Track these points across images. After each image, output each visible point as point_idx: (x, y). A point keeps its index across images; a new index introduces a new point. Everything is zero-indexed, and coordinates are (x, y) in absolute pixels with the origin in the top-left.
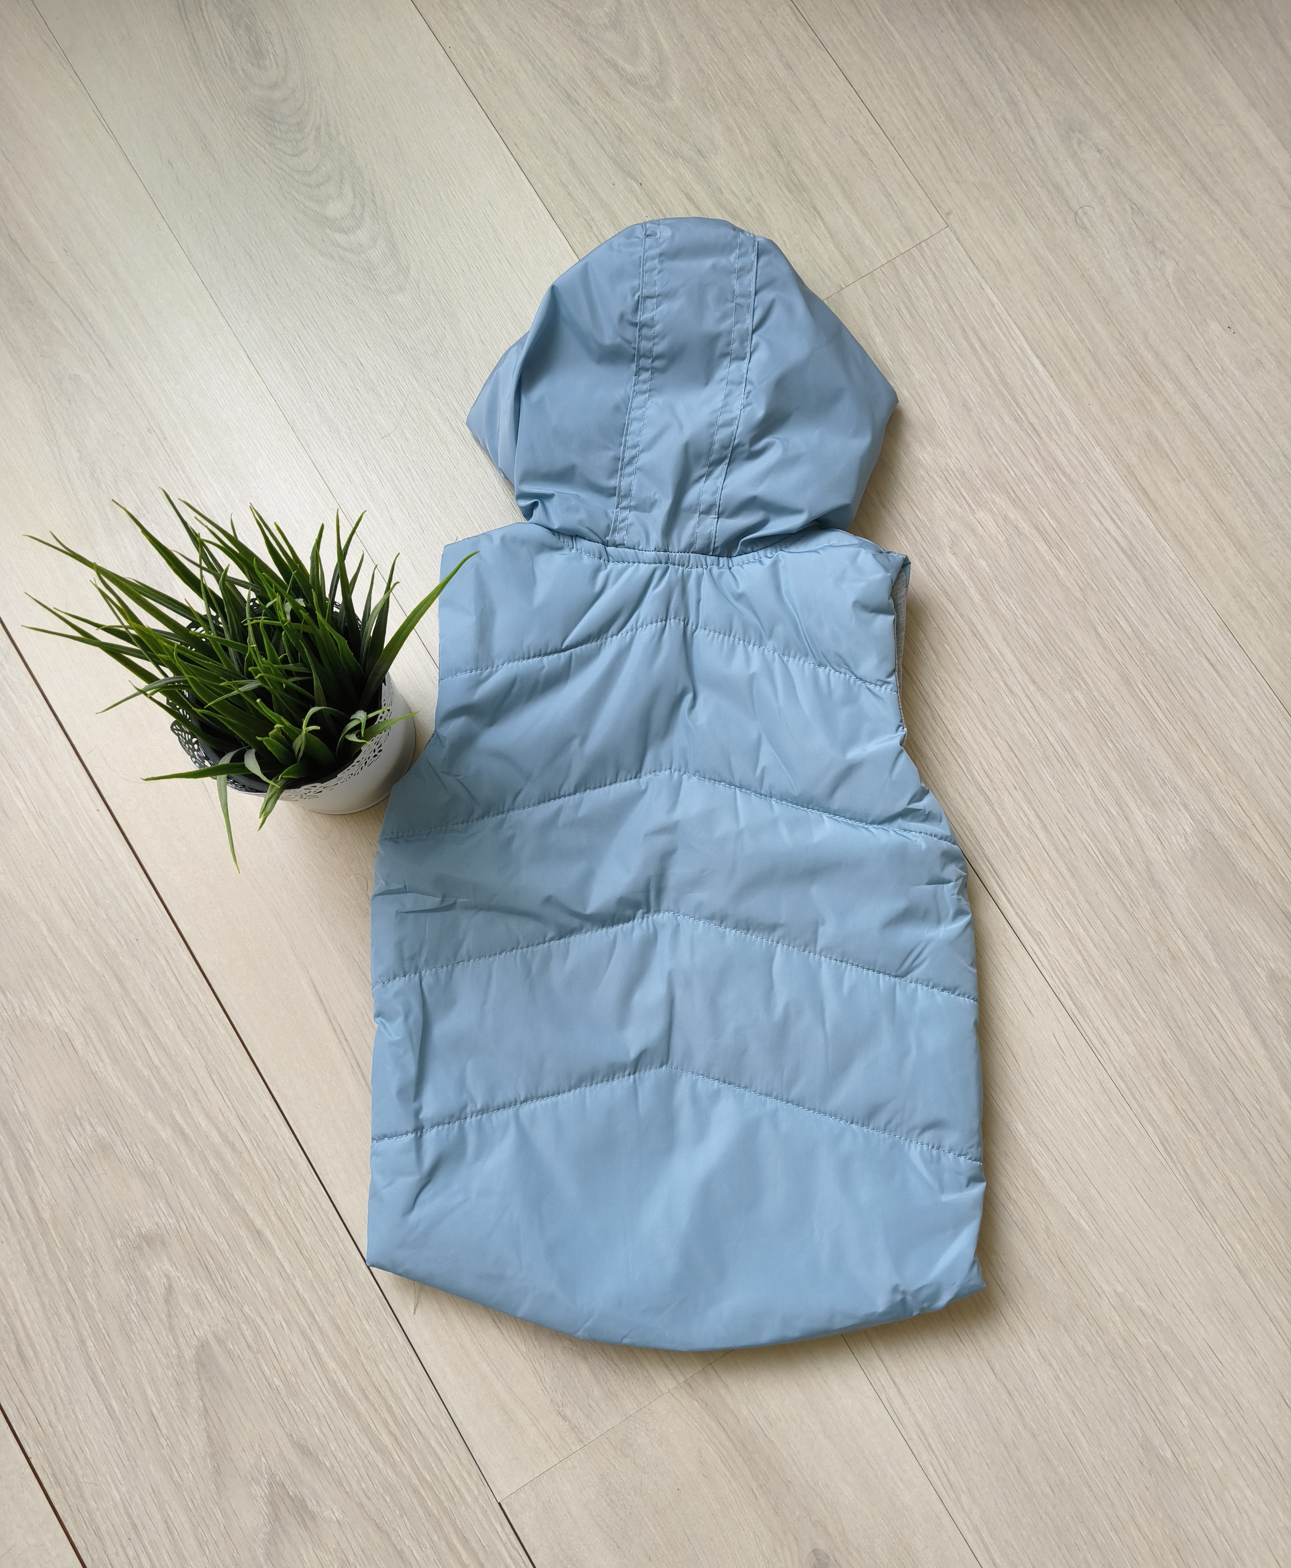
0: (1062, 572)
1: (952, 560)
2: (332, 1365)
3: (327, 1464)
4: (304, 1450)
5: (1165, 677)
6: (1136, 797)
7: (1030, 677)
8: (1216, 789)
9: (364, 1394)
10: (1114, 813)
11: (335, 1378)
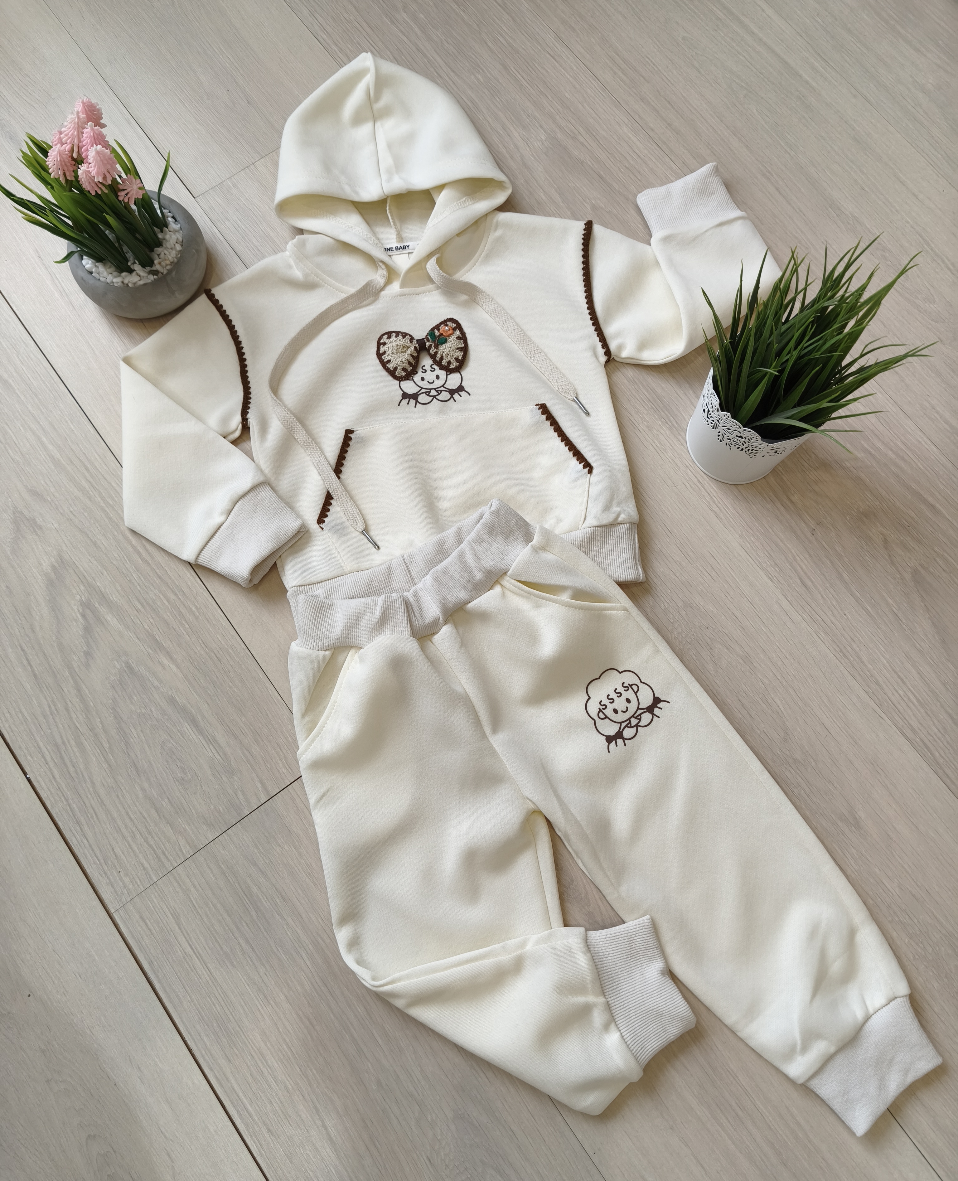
0: (466, 17)
1: (404, 15)
2: (51, 447)
3: (49, 500)
4: (35, 493)
5: (527, 65)
6: (513, 124)
7: (451, 69)
8: (558, 117)
9: (71, 460)
10: (502, 133)
11: (53, 454)
